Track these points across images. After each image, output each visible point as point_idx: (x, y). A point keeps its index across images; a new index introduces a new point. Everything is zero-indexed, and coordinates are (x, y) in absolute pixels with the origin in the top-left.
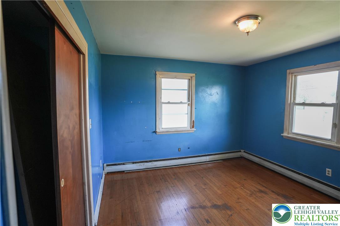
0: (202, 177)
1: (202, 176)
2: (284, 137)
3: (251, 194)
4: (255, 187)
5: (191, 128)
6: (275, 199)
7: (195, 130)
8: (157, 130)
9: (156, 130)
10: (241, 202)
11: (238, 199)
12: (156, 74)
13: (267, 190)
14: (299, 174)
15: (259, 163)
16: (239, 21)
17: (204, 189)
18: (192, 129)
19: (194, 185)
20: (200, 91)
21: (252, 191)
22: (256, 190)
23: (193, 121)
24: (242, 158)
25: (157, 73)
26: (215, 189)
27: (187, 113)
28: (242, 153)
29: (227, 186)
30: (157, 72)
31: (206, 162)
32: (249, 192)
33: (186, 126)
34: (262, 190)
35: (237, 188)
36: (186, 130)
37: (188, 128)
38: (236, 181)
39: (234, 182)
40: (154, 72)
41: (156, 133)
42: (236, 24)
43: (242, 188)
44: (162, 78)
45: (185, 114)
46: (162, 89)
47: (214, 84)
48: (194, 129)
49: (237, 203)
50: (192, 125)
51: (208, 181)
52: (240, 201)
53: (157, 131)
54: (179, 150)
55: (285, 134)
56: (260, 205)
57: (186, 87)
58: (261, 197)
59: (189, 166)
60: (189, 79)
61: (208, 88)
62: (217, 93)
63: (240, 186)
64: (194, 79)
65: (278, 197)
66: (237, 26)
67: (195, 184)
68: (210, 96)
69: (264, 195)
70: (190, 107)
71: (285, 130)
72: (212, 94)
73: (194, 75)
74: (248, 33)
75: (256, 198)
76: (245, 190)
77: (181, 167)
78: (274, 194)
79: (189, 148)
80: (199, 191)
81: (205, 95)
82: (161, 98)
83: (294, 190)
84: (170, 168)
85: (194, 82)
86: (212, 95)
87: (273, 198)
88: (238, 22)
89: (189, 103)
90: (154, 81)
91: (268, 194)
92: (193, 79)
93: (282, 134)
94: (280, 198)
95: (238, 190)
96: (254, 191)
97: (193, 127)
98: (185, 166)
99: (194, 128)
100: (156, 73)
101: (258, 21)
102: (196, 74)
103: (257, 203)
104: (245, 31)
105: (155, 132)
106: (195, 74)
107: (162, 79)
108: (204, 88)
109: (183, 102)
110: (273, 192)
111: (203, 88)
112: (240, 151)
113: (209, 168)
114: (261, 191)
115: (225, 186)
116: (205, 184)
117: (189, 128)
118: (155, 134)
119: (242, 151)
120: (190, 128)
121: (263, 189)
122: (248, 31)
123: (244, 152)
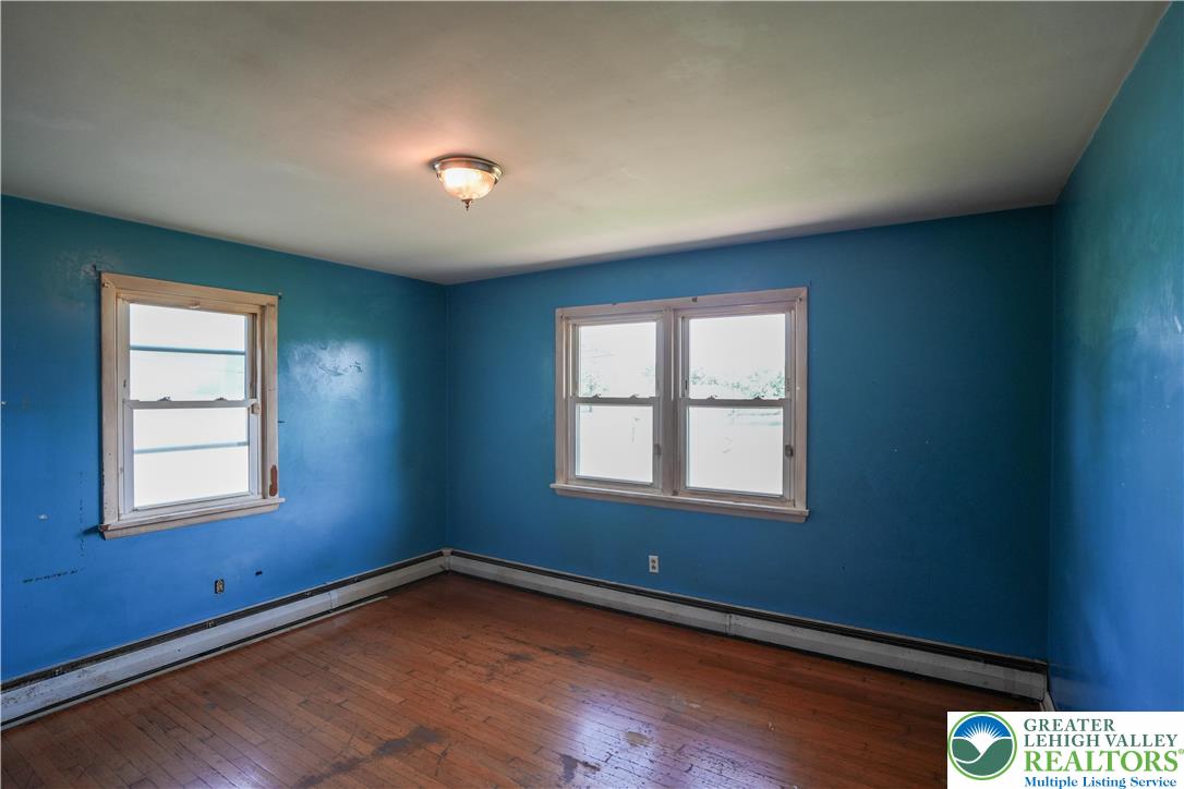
0: (326, 668)
1: (323, 664)
2: (558, 492)
3: (492, 674)
4: (497, 650)
5: (264, 498)
6: (552, 666)
7: (283, 500)
8: (110, 520)
9: (101, 518)
10: (465, 707)
11: (456, 699)
12: (99, 286)
13: (529, 650)
14: (597, 584)
15: (498, 579)
16: (443, 163)
17: (339, 705)
18: (271, 500)
19: (299, 705)
20: (297, 357)
21: (491, 663)
22: (501, 657)
23: (274, 467)
24: (448, 574)
25: (105, 277)
26: (380, 691)
27: (245, 440)
28: (447, 559)
29: (415, 674)
30: (103, 275)
31: (328, 612)
32: (483, 670)
33: (244, 489)
34: (518, 653)
35: (448, 669)
36: (246, 504)
37: (251, 497)
38: (440, 651)
39: (436, 653)
40: (92, 274)
41: (104, 538)
42: (434, 169)
43: (463, 663)
44: (133, 301)
45: (239, 444)
46: (130, 348)
47: (345, 334)
48: (277, 499)
49: (454, 711)
50: (269, 483)
51: (348, 677)
52: (464, 702)
53: (106, 523)
54: (218, 586)
55: (559, 484)
56: (517, 697)
57: (241, 344)
58: (518, 673)
59: (264, 641)
60: (254, 315)
61: (325, 349)
62: (359, 368)
63: (452, 659)
64: (272, 313)
65: (558, 659)
66: (438, 175)
67: (302, 699)
68: (333, 378)
69: (524, 665)
70: (256, 419)
71: (558, 473)
72: (339, 371)
73: (273, 299)
74: (467, 201)
75: (506, 680)
76: (470, 666)
77: (232, 652)
78: (546, 653)
79: (258, 573)
80: (322, 717)
81: (315, 372)
82: (126, 384)
83: (590, 629)
84: (182, 670)
85: (272, 327)
86: (339, 374)
87: (546, 665)
88: (442, 168)
89: (254, 401)
90: (92, 312)
91: (532, 660)
92: (267, 312)
93: (552, 486)
94: (564, 661)
95: (451, 673)
96: (498, 662)
97: (273, 492)
98: (247, 647)
99: (277, 495)
100: (99, 280)
101: (494, 176)
102: (280, 298)
103: (510, 695)
104: (461, 196)
105: (99, 530)
106: (276, 298)
107: (132, 305)
108: (309, 347)
109: (229, 399)
110: (545, 649)
111: (307, 347)
112: (441, 554)
113: (344, 631)
114: (515, 658)
115: (407, 674)
116: (341, 688)
117: (257, 498)
118: (95, 538)
119: (446, 551)
120: (260, 496)
121: (518, 649)
122: (467, 197)
123: (453, 553)
